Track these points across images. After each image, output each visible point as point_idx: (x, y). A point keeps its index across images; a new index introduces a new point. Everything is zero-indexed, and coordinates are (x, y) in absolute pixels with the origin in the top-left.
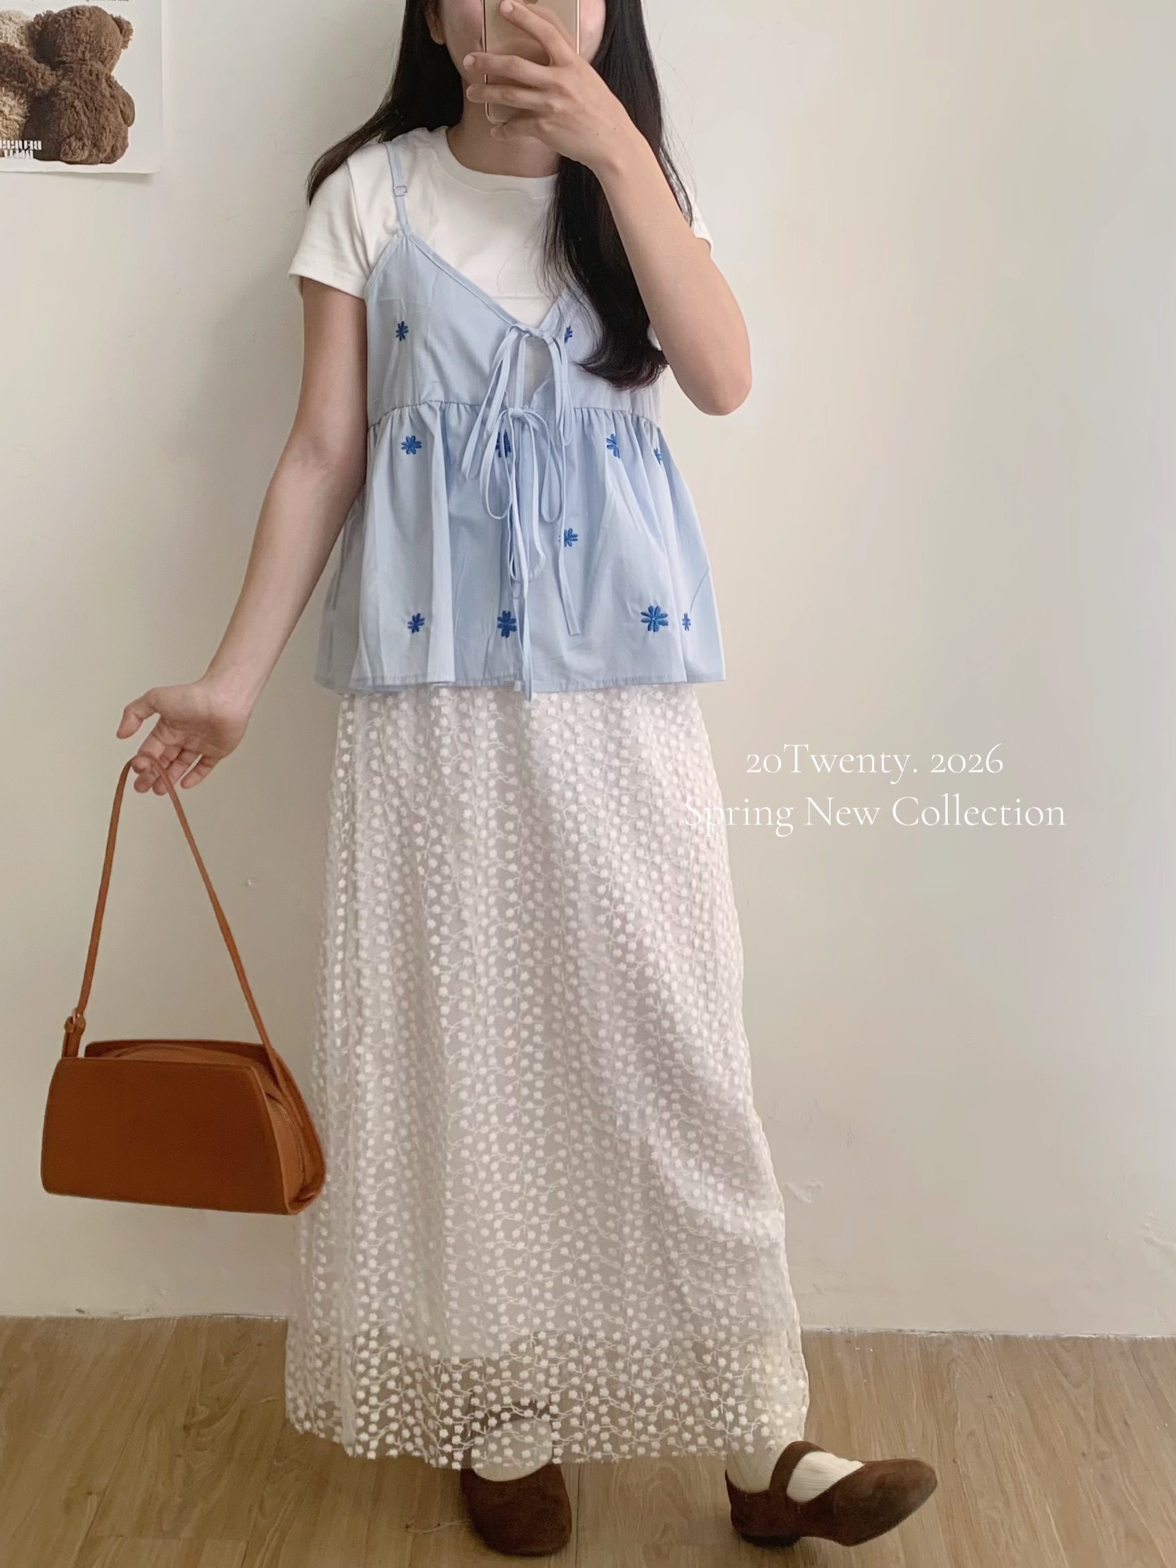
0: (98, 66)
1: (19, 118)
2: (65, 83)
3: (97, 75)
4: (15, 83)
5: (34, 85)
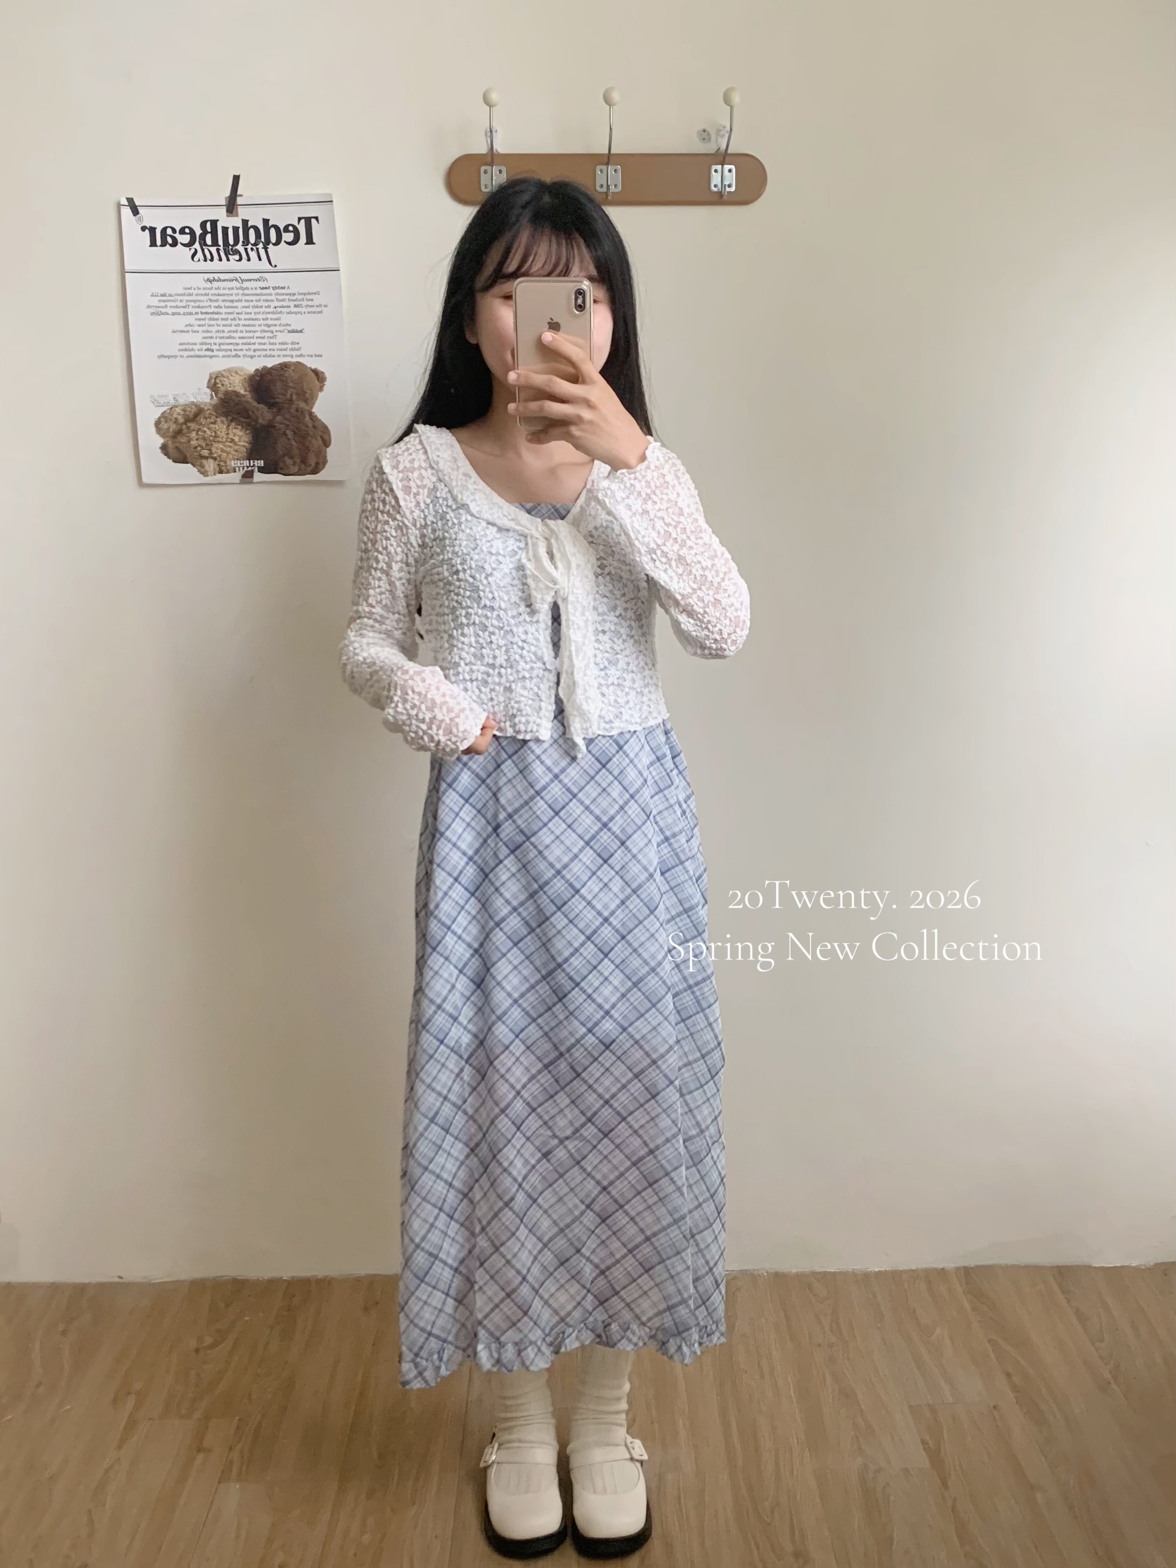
0: (302, 405)
1: (247, 445)
2: (279, 418)
3: (303, 414)
4: (242, 419)
5: (256, 420)
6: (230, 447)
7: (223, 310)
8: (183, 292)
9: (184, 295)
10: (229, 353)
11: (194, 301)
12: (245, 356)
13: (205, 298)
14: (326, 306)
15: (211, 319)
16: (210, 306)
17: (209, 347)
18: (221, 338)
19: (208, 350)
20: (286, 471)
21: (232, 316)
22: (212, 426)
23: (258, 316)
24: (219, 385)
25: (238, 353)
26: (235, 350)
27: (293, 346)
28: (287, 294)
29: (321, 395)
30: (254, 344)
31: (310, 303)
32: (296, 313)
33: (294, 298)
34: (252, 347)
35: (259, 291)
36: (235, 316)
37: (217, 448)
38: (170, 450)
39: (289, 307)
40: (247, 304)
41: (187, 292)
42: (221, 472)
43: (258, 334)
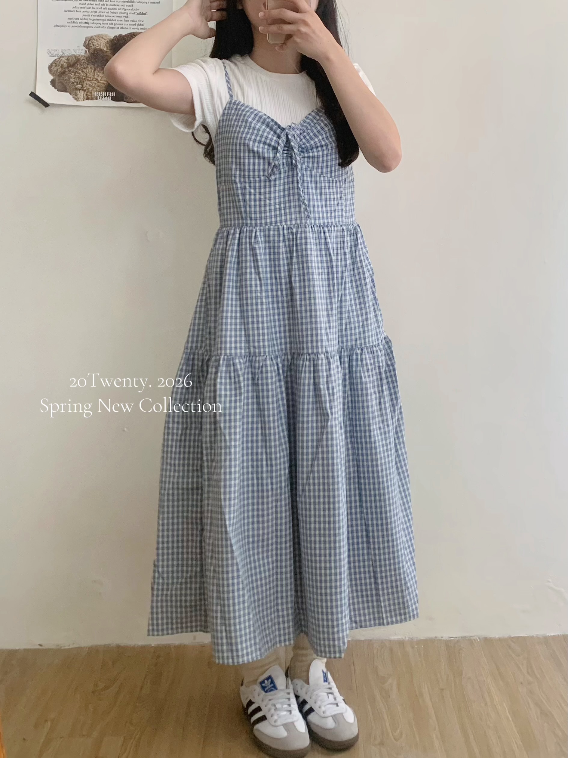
1: (104, 83)
6: (95, 83)
12: (108, 27)
15: (89, 4)
17: (87, 21)
18: (94, 16)
19: (86, 23)
20: (130, 101)
22: (85, 70)
23: (119, 3)
24: (91, 45)
25: (105, 26)
26: (103, 24)
27: (140, 23)
30: (115, 20)
32: (143, 3)
34: (114, 22)
36: (104, 2)
37: (86, 84)
38: (56, 84)
42: (88, 99)
43: (118, 15)
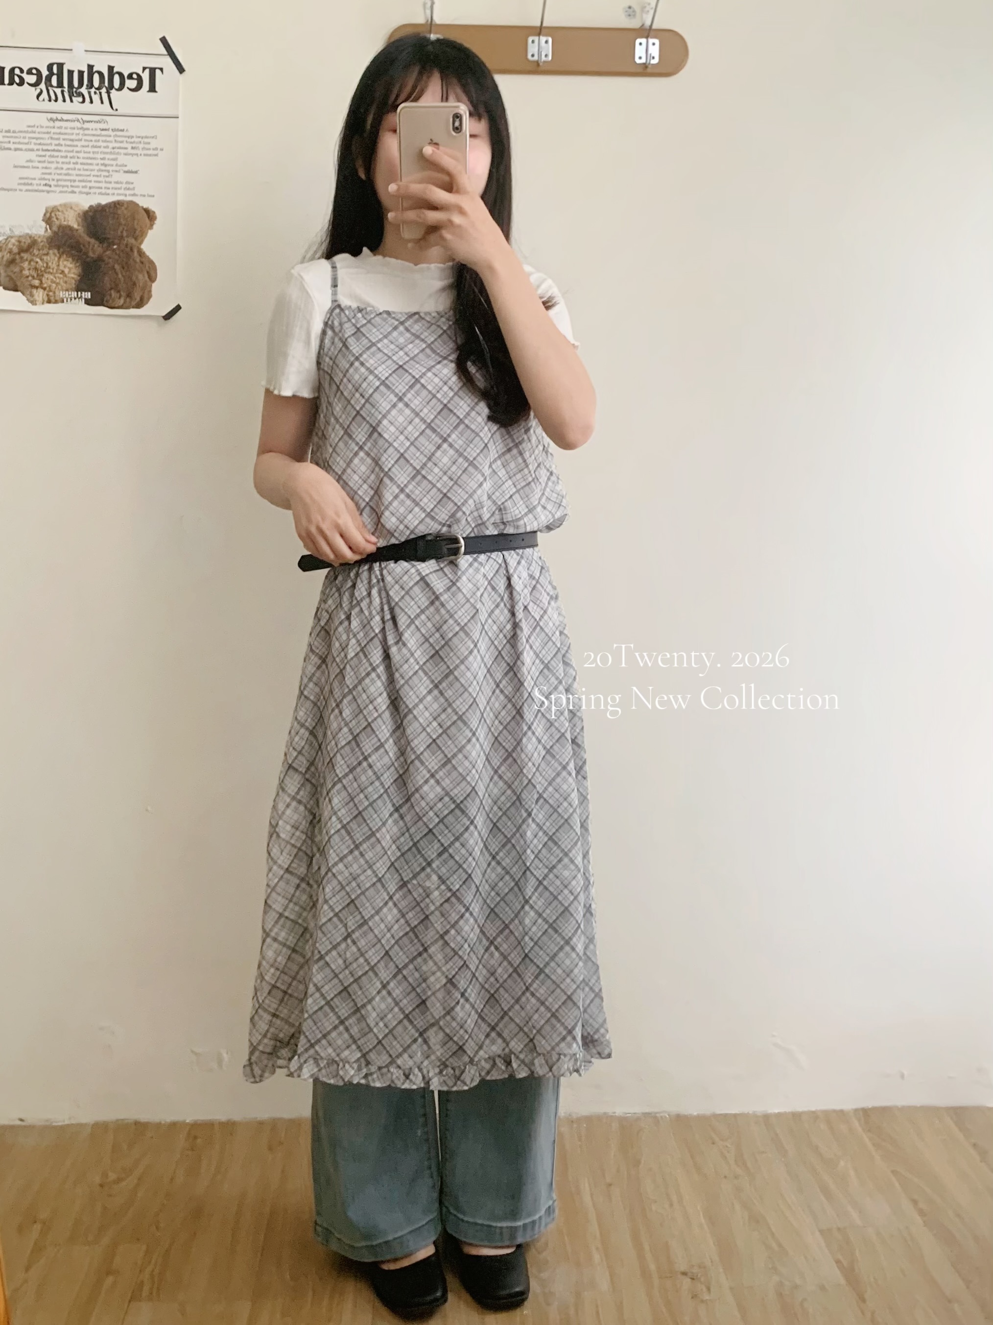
0: (132, 241)
1: (75, 276)
2: (108, 253)
3: (132, 250)
4: (73, 252)
5: (86, 254)
6: (59, 278)
7: (63, 148)
8: (26, 129)
9: (25, 132)
10: (65, 189)
11: (37, 139)
12: (81, 192)
13: (46, 136)
14: (162, 150)
15: (50, 156)
16: (51, 144)
17: (47, 182)
18: (61, 174)
19: (46, 185)
20: (113, 305)
21: (71, 154)
22: (45, 258)
23: (96, 156)
24: (54, 219)
25: (75, 189)
26: (72, 186)
27: (128, 186)
28: (125, 137)
29: (150, 232)
30: (90, 181)
31: (147, 146)
32: (132, 155)
33: (132, 140)
34: (89, 184)
35: (99, 132)
36: (75, 154)
37: (47, 279)
38: (2, 278)
39: (126, 148)
40: (86, 143)
41: (30, 129)
42: (49, 302)
43: (96, 173)
